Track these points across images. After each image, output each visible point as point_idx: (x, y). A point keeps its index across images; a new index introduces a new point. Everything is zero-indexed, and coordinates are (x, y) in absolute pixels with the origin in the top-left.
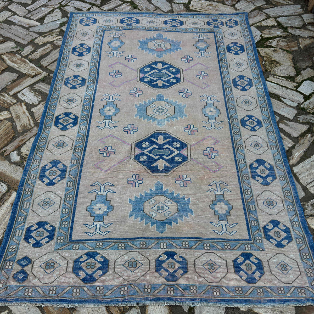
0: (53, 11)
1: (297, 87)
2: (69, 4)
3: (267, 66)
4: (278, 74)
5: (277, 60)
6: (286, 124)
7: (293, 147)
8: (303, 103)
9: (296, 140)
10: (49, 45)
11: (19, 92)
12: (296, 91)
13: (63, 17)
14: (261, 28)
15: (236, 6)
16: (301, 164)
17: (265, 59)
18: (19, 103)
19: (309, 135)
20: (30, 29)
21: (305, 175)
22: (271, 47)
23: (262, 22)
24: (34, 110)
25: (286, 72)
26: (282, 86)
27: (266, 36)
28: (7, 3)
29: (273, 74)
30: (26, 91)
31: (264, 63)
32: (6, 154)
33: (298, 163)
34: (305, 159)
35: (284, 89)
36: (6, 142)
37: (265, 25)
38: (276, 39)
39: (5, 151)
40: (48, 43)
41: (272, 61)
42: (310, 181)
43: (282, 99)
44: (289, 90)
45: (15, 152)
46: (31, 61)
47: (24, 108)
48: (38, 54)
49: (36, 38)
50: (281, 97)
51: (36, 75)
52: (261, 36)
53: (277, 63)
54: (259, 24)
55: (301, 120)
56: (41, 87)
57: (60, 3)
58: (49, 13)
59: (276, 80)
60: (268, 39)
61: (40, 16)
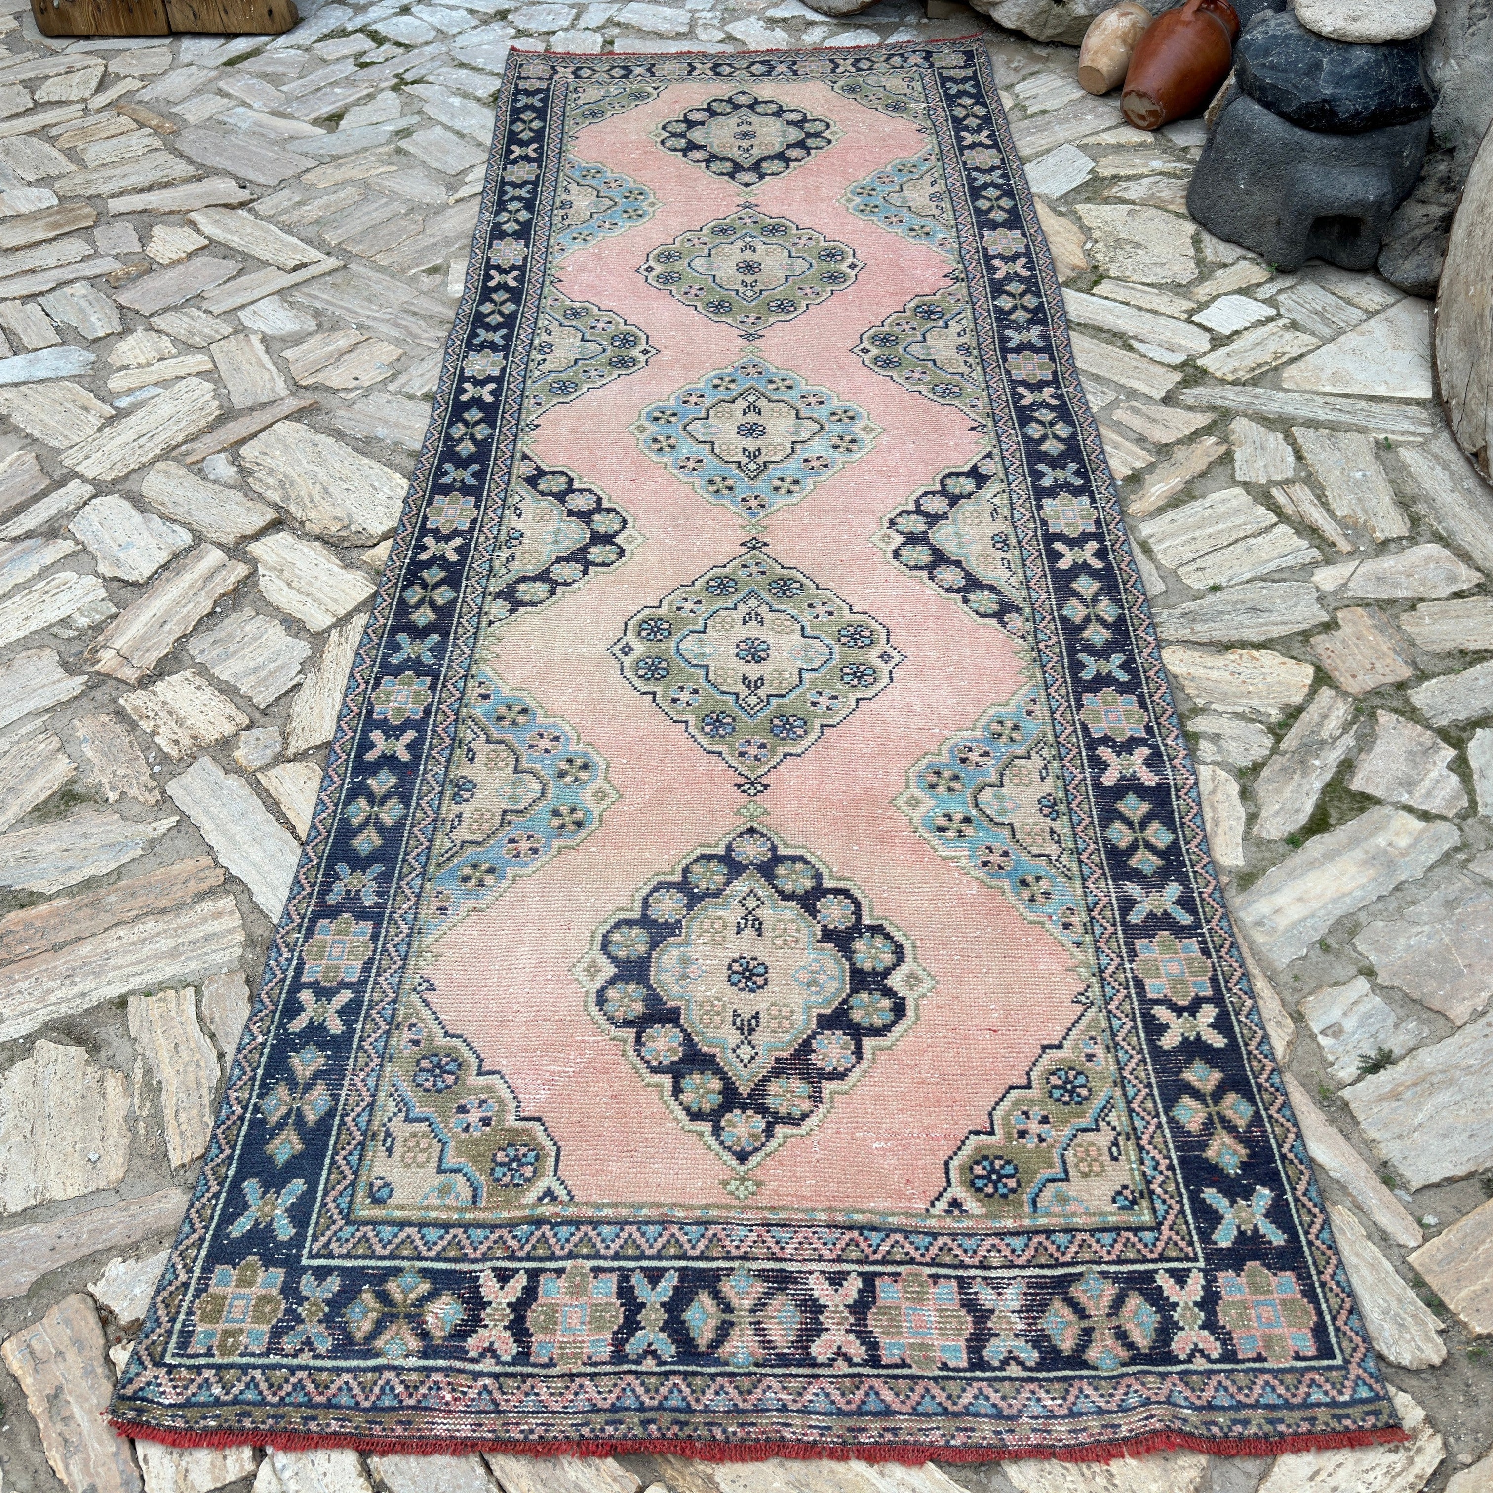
0: (370, 97)
1: (1191, 313)
2: (431, 78)
3: (1099, 256)
4: (1135, 278)
5: (1137, 239)
6: (1135, 411)
7: (1151, 468)
8: (1205, 354)
9: (1164, 450)
10: (350, 189)
11: (243, 307)
12: (1189, 321)
13: (403, 114)
14: (1094, 152)
15: (1018, 88)
16: (1171, 514)
17: (1096, 234)
18: (241, 336)
19: (1213, 440)
20: (290, 146)
21: (1178, 541)
22: (1123, 201)
23: (1104, 135)
24: (288, 354)
25: (1162, 272)
26: (1140, 309)
27: (1106, 172)
28: (214, 73)
29: (1118, 279)
30: (267, 307)
31: (1089, 246)
32: (189, 460)
33: (1162, 510)
34: (1185, 502)
35: (1149, 315)
36: (193, 429)
37: (1113, 141)
38: (1145, 181)
39: (187, 453)
40: (351, 181)
41: (1117, 240)
42: (1191, 556)
43: (1136, 344)
44: (1162, 320)
45: (222, 455)
46: (288, 229)
47: (260, 348)
48: (312, 211)
49: (308, 170)
50: (1135, 338)
51: (304, 265)
52: (1092, 171)
53: (1137, 245)
54: (1090, 140)
55: (1191, 402)
56: (316, 297)
57: (397, 76)
58: (357, 103)
59: (1122, 294)
60: (1116, 178)
61: (326, 109)
